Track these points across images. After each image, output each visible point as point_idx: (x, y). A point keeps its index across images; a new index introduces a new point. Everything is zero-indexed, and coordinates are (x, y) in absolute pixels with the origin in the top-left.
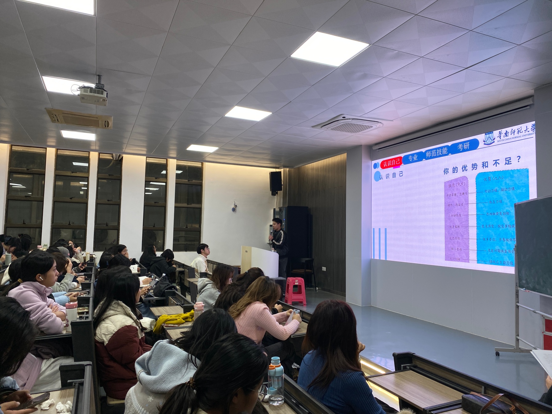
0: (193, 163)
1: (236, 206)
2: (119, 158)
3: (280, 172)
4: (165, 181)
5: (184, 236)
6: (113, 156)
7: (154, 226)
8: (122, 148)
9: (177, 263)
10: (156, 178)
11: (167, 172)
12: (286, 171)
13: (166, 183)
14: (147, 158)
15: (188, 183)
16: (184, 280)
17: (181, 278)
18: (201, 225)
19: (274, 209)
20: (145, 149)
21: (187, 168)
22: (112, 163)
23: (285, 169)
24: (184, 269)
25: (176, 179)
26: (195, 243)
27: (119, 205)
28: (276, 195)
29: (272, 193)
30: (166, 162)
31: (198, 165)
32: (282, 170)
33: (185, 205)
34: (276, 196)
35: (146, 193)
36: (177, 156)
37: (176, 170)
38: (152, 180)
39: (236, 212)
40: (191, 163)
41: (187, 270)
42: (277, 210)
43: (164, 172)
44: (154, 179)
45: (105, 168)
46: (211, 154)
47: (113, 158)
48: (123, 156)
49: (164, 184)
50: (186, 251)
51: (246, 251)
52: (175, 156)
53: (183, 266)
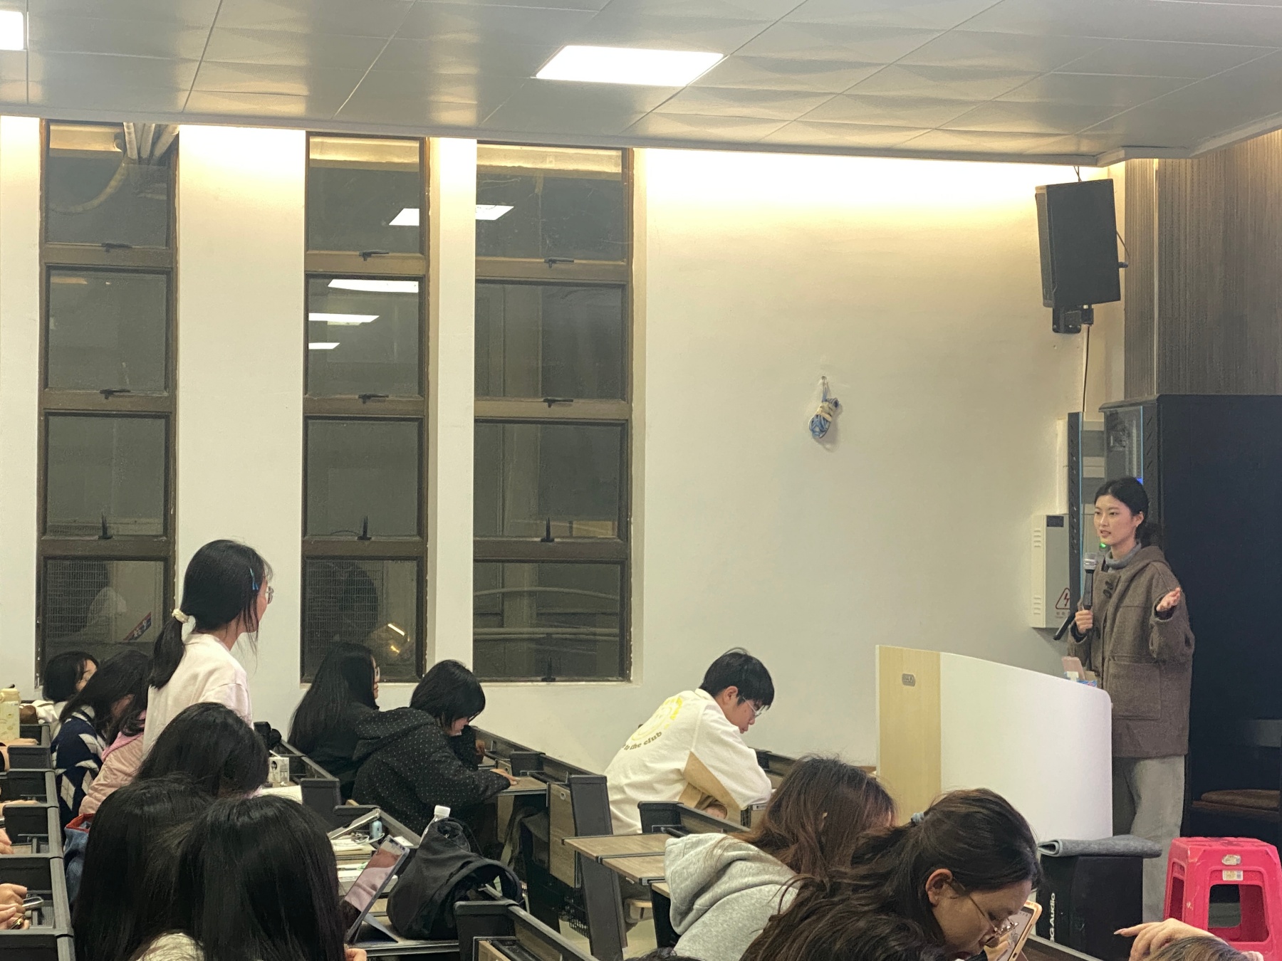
0: (570, 157)
1: (836, 404)
2: (154, 144)
3: (1108, 185)
4: (415, 267)
5: (531, 594)
6: (120, 139)
7: (364, 537)
8: (171, 89)
9: (500, 747)
10: (366, 255)
11: (424, 217)
12: (1144, 176)
13: (423, 280)
14: (313, 140)
15: (548, 276)
16: (546, 846)
17: (526, 836)
18: (628, 524)
19: (1074, 420)
20: (301, 89)
21: (539, 190)
22: (117, 177)
23: (1137, 161)
24: (544, 786)
25: (477, 255)
26: (598, 630)
27: (166, 417)
28: (1084, 327)
29: (1056, 321)
30: (416, 159)
31: (603, 163)
32: (1116, 172)
33: (535, 408)
34: (1081, 339)
35: (312, 346)
36: (481, 116)
37: (478, 202)
38: (341, 270)
39: (833, 441)
40: (557, 157)
41: (560, 792)
42: (1093, 421)
43: (408, 217)
44: (352, 258)
45: (80, 209)
46: (676, 95)
47: (123, 146)
48: (178, 136)
49: (412, 287)
50: (549, 678)
51: (909, 680)
52: (466, 117)
53: (538, 763)
